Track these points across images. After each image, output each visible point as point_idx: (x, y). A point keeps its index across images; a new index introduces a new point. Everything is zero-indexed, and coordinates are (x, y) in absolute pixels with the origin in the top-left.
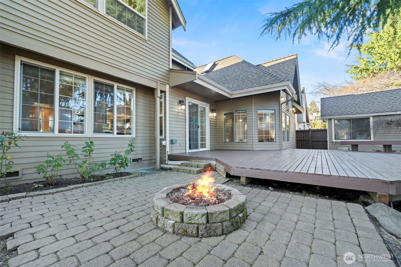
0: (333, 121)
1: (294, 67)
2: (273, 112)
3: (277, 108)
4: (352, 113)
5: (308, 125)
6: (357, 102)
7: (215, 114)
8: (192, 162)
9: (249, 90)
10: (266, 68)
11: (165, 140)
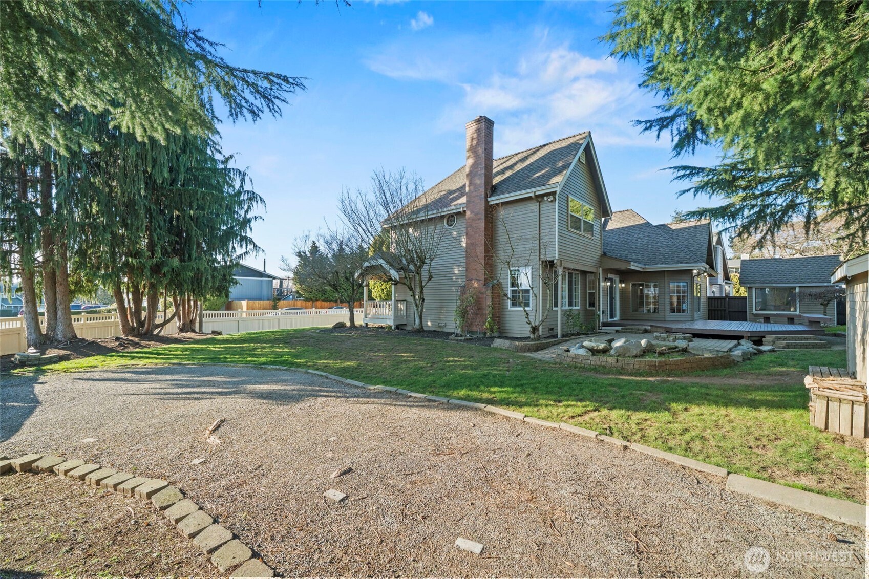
0: (754, 290)
1: (707, 237)
2: (685, 284)
3: (689, 281)
4: (776, 282)
5: (726, 283)
6: (783, 268)
7: (623, 285)
8: (629, 327)
9: (663, 266)
10: (673, 231)
11: (599, 311)
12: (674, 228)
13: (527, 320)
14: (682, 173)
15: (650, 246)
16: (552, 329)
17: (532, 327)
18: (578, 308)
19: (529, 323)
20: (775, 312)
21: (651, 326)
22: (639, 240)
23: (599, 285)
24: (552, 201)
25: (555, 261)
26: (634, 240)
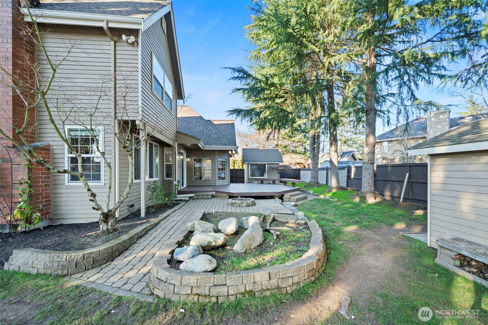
0: (250, 165)
1: (234, 131)
2: (225, 160)
3: (227, 158)
7: (189, 160)
8: (200, 194)
9: (215, 146)
10: (215, 125)
11: (175, 181)
12: (215, 123)
13: (93, 204)
14: (236, 74)
15: (205, 132)
16: (132, 206)
17: (103, 214)
18: (158, 179)
19: (98, 208)
20: (258, 177)
21: (216, 192)
22: (197, 127)
23: (175, 157)
24: (133, 44)
25: (137, 122)
26: (194, 127)
